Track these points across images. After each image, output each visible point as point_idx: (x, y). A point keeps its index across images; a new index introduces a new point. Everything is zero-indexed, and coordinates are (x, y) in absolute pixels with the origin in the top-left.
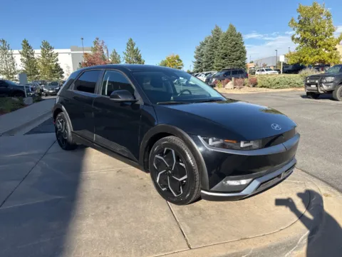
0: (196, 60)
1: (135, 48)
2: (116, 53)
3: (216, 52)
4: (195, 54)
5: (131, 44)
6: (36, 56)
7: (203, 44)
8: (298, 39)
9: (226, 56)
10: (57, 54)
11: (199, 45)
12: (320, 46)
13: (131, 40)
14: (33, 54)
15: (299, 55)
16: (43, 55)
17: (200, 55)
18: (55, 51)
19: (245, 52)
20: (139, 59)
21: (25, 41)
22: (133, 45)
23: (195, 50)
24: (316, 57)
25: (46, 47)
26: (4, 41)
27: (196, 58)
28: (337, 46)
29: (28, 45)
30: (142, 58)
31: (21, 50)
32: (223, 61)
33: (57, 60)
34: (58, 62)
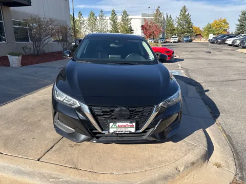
0: (239, 23)
2: (171, 18)
4: (239, 18)
6: (118, 21)
10: (131, 19)
13: (185, 7)
14: (117, 19)
16: (123, 20)
18: (130, 17)
21: (113, 11)
23: (240, 14)
25: (125, 14)
26: (102, 11)
27: (239, 21)
29: (114, 13)
31: (111, 17)
33: (131, 23)
34: (131, 25)
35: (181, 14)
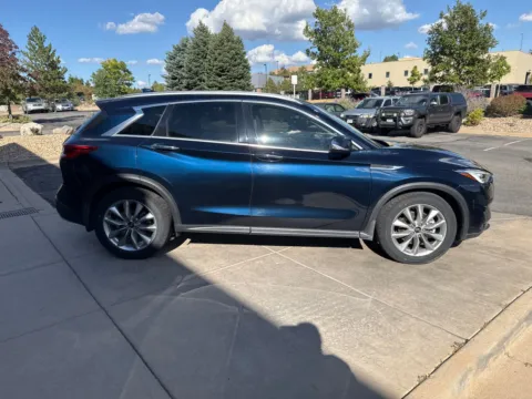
1: (46, 45)
3: (206, 65)
4: (166, 65)
5: (36, 37)
7: (179, 50)
8: (314, 54)
9: (223, 71)
11: (172, 50)
12: (343, 66)
13: (37, 29)
15: (319, 75)
17: (175, 66)
19: (248, 67)
20: (53, 66)
22: (42, 39)
23: (166, 57)
24: (341, 80)
27: (169, 70)
28: (362, 68)
30: (62, 65)
32: (219, 79)
35: (30, 44)
